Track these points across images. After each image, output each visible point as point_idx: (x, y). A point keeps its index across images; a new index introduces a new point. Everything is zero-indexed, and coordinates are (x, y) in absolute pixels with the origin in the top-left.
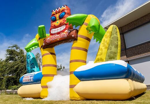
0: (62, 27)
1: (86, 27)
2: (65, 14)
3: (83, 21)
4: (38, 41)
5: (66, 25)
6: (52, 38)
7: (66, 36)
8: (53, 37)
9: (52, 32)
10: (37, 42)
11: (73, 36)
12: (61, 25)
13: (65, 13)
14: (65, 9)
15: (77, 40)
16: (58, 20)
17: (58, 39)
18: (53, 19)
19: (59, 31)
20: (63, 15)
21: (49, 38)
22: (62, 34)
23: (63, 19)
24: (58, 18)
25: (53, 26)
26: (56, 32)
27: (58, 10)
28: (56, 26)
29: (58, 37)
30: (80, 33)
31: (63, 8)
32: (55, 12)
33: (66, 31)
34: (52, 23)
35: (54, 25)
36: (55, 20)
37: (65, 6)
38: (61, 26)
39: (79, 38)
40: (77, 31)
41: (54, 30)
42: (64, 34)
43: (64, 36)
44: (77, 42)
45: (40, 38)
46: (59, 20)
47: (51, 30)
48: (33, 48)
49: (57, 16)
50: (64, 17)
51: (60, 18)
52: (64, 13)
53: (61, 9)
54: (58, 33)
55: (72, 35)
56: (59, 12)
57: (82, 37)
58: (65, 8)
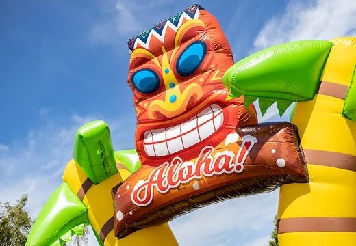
0: (202, 119)
1: (339, 105)
2: (206, 50)
3: (315, 79)
4: (82, 199)
5: (222, 104)
6: (160, 179)
7: (238, 168)
8: (165, 175)
9: (149, 150)
10: (76, 205)
11: (281, 162)
12: (193, 109)
13: (204, 44)
14: (200, 29)
15: (307, 181)
16: (172, 86)
17: (196, 186)
18: (142, 82)
19: (191, 140)
20: (193, 57)
21: (141, 182)
22: (214, 155)
23: (201, 80)
24: (168, 76)
25: (151, 116)
26: (175, 146)
27: (162, 38)
28: (166, 119)
29: (191, 174)
30: (311, 141)
31: (187, 22)
32: (146, 46)
33: (233, 138)
34: (145, 104)
35: (157, 113)
36: (155, 88)
37: (198, 13)
38: (195, 115)
39: (312, 169)
40: (295, 134)
41: (159, 136)
42: (228, 158)
43: (226, 167)
44: (308, 191)
45: (87, 185)
46: (177, 87)
47: (142, 137)
48: (66, 236)
49: (165, 64)
50: (204, 66)
51: (184, 74)
52: (200, 46)
53: (180, 30)
54: (189, 153)
55: (277, 156)
56: (169, 46)
57: (324, 158)
58: (197, 20)
